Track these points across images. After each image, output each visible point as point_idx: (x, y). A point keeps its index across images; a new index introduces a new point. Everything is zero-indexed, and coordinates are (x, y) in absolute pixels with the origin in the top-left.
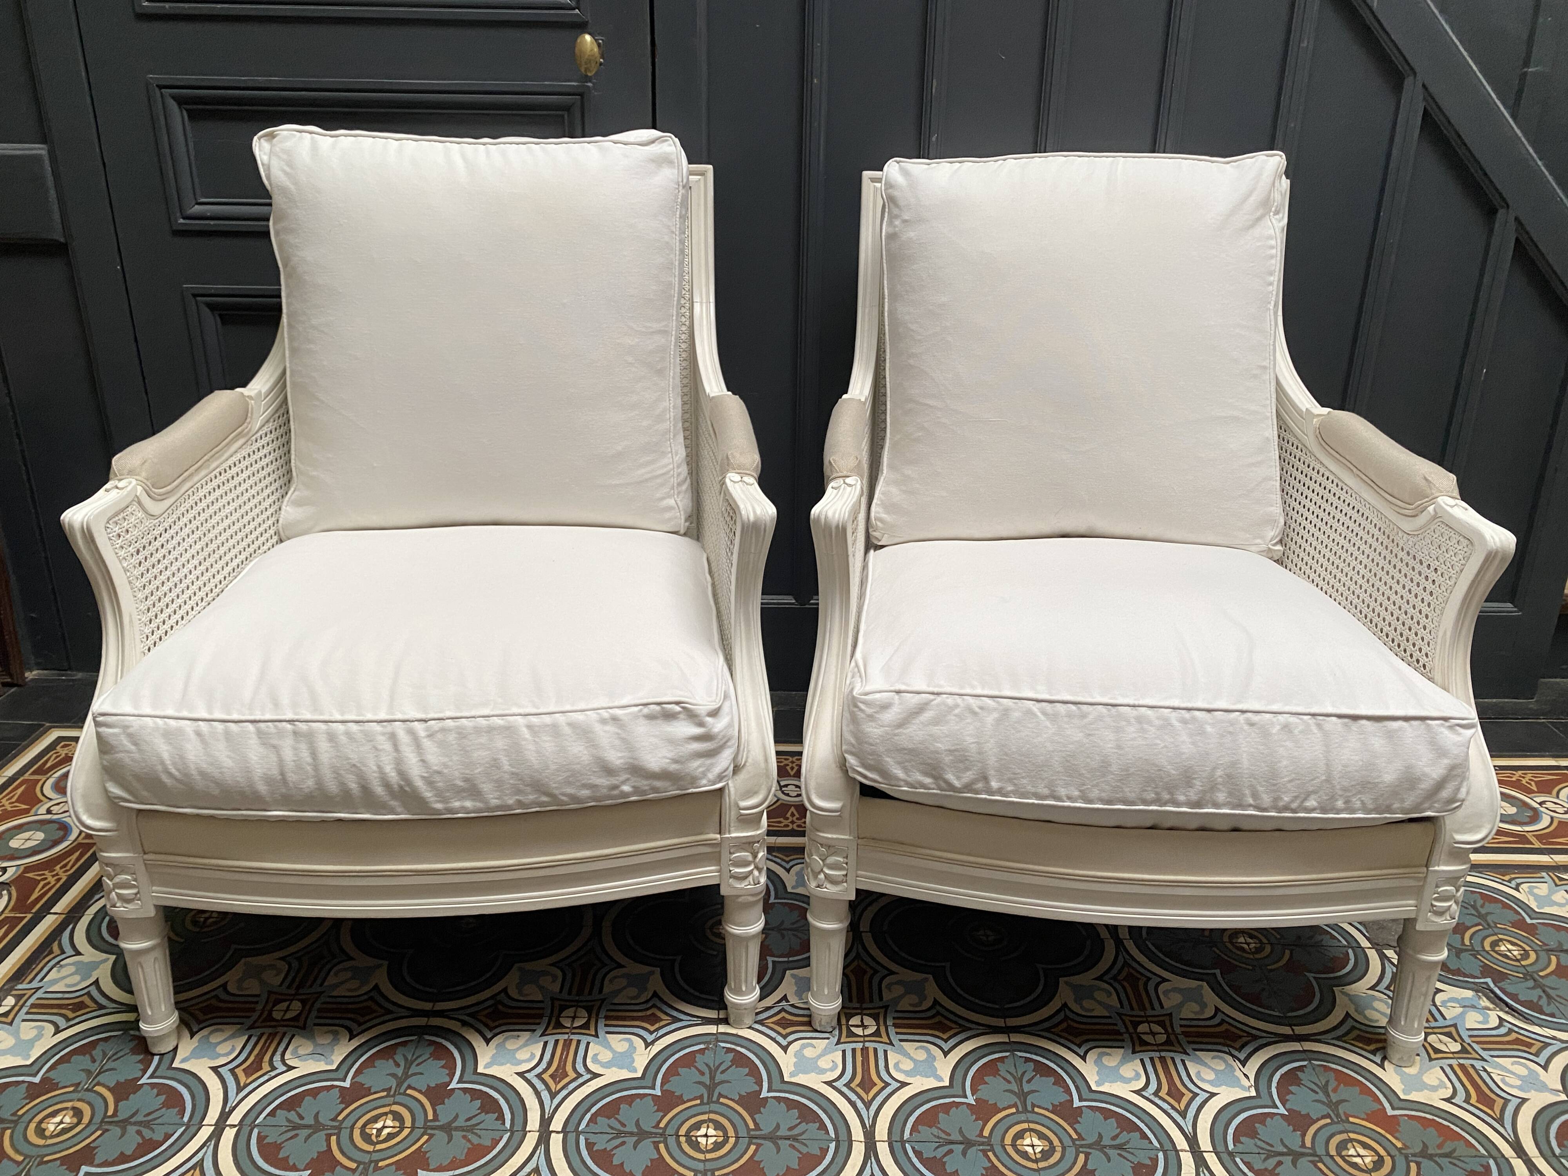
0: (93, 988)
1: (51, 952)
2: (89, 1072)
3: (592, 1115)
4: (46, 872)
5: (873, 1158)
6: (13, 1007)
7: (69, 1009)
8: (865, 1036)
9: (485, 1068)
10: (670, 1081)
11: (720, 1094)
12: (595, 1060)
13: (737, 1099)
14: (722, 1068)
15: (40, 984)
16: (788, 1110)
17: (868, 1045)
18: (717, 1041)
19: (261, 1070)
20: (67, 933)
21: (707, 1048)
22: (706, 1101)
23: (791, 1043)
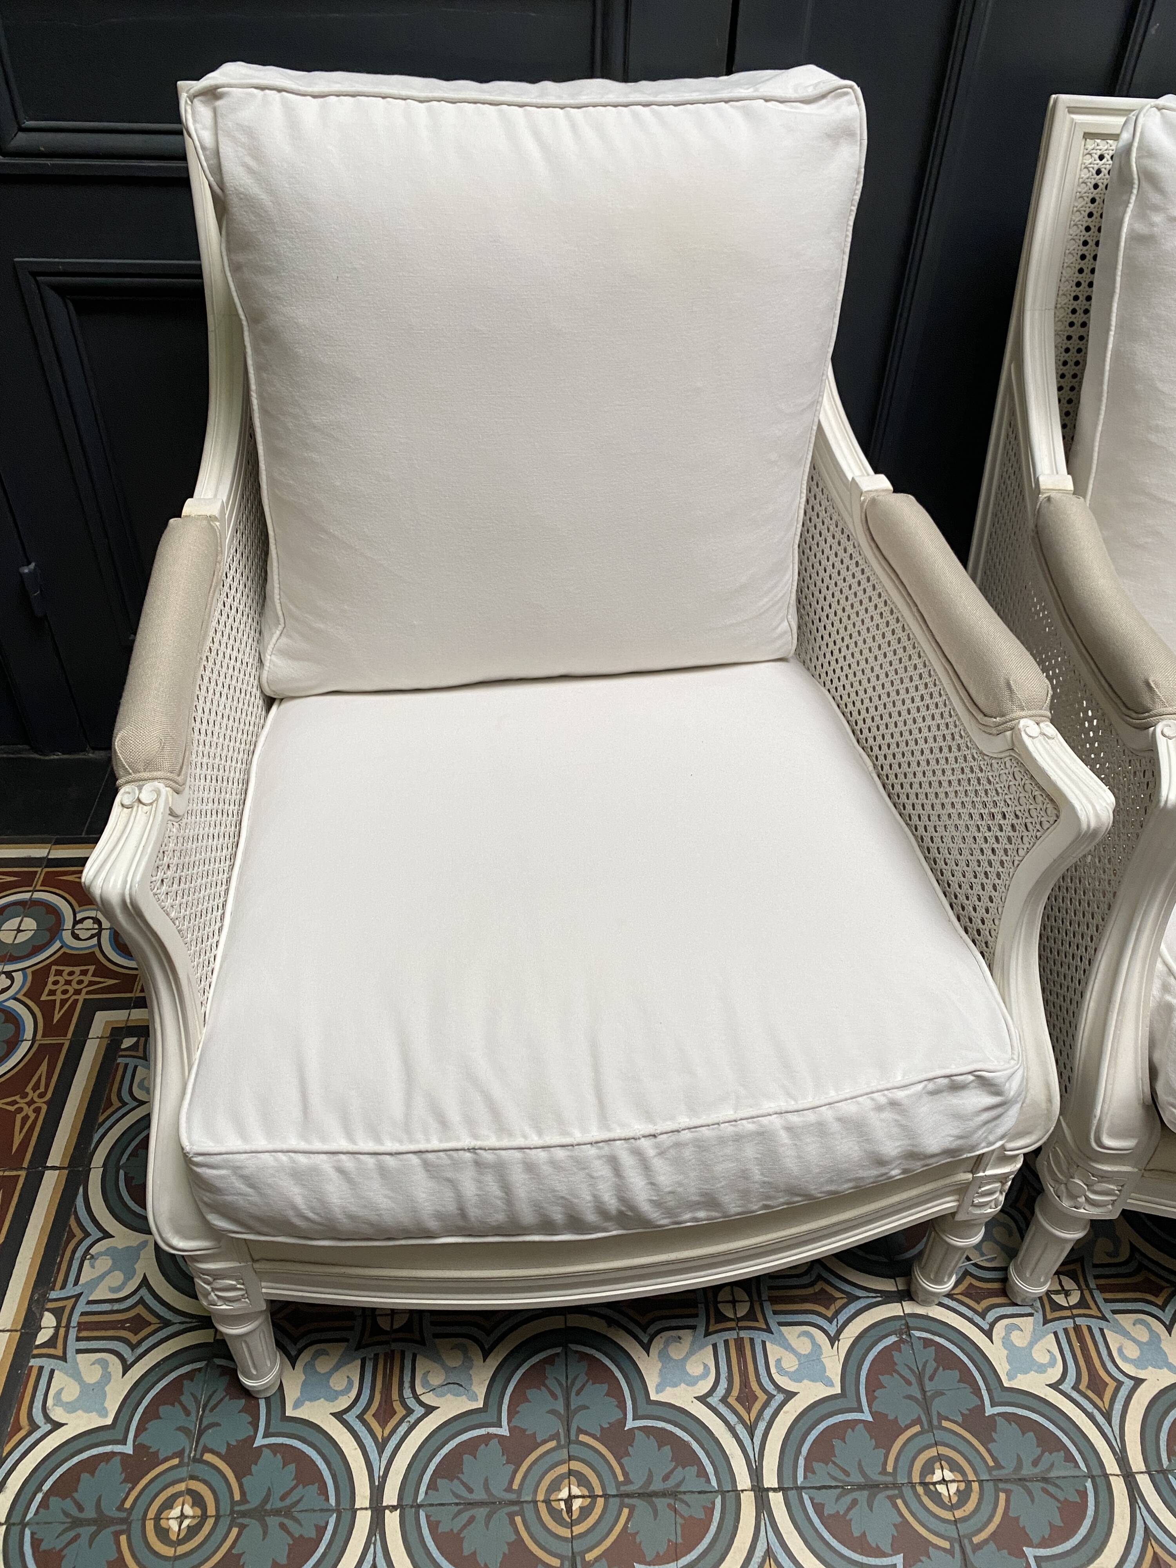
0: (144, 1292)
1: (72, 1235)
2: (187, 1432)
3: (806, 1459)
4: (17, 1098)
5: (1139, 1501)
6: (57, 1328)
7: (125, 1329)
8: (1070, 1308)
9: (657, 1392)
10: (876, 1398)
11: (938, 1413)
12: (781, 1371)
13: (960, 1420)
14: (929, 1372)
15: (77, 1290)
16: (1023, 1433)
17: (1079, 1321)
18: (908, 1328)
19: (395, 1413)
20: (80, 1201)
21: (901, 1340)
22: (926, 1427)
23: (992, 1325)
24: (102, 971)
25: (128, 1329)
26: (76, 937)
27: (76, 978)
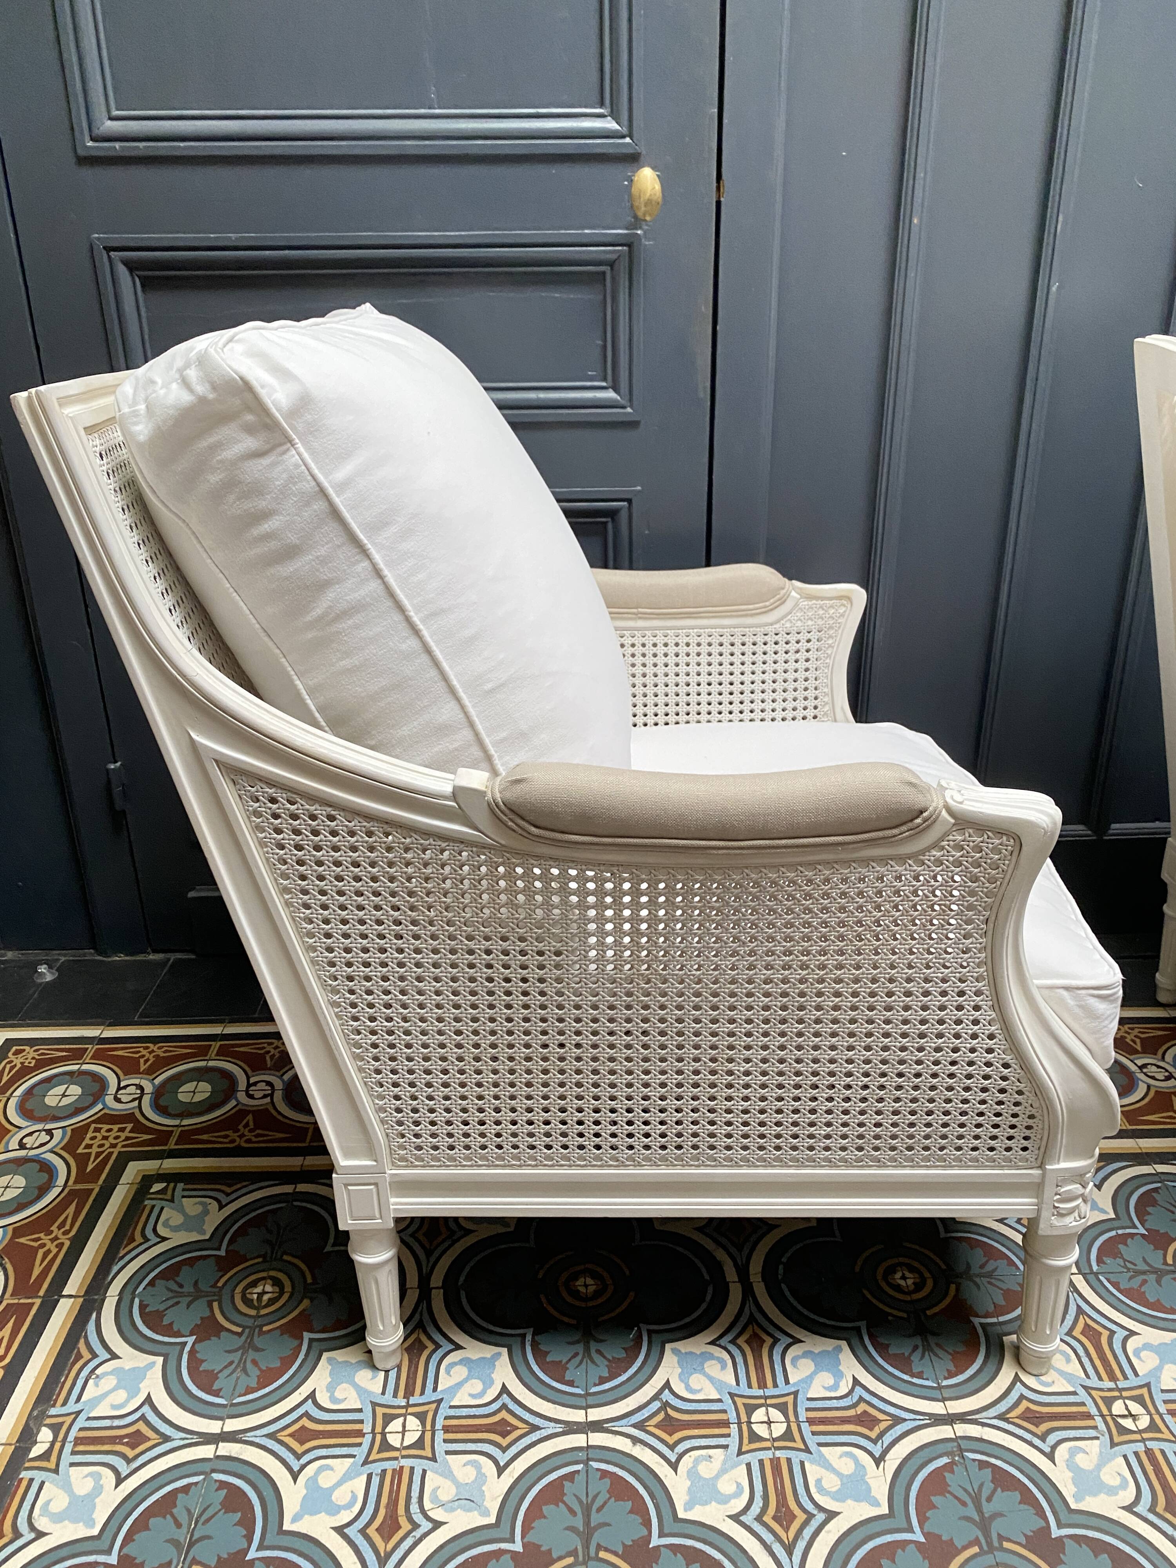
0: (146, 1409)
1: (79, 1356)
2: (176, 1544)
4: (42, 1235)
6: (53, 1444)
7: (123, 1444)
8: (1140, 1432)
9: (685, 1510)
10: (929, 1518)
11: (999, 1535)
12: (821, 1490)
13: (1024, 1542)
14: (985, 1493)
15: (78, 1407)
16: (1096, 1556)
17: (1150, 1444)
18: (961, 1450)
19: (399, 1527)
20: (91, 1327)
21: (953, 1463)
22: (985, 1548)
23: (1054, 1448)
24: (139, 1128)
25: (127, 1444)
26: (118, 1100)
27: (113, 1134)
